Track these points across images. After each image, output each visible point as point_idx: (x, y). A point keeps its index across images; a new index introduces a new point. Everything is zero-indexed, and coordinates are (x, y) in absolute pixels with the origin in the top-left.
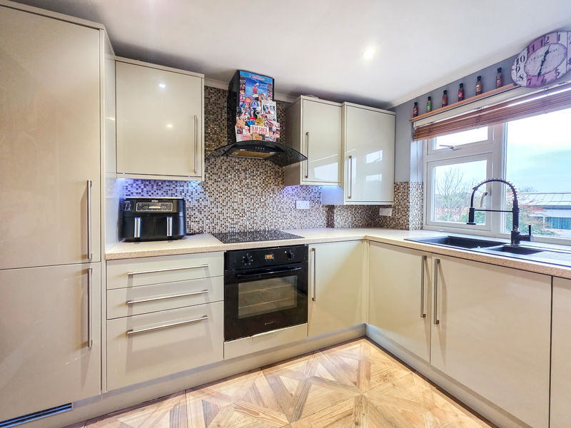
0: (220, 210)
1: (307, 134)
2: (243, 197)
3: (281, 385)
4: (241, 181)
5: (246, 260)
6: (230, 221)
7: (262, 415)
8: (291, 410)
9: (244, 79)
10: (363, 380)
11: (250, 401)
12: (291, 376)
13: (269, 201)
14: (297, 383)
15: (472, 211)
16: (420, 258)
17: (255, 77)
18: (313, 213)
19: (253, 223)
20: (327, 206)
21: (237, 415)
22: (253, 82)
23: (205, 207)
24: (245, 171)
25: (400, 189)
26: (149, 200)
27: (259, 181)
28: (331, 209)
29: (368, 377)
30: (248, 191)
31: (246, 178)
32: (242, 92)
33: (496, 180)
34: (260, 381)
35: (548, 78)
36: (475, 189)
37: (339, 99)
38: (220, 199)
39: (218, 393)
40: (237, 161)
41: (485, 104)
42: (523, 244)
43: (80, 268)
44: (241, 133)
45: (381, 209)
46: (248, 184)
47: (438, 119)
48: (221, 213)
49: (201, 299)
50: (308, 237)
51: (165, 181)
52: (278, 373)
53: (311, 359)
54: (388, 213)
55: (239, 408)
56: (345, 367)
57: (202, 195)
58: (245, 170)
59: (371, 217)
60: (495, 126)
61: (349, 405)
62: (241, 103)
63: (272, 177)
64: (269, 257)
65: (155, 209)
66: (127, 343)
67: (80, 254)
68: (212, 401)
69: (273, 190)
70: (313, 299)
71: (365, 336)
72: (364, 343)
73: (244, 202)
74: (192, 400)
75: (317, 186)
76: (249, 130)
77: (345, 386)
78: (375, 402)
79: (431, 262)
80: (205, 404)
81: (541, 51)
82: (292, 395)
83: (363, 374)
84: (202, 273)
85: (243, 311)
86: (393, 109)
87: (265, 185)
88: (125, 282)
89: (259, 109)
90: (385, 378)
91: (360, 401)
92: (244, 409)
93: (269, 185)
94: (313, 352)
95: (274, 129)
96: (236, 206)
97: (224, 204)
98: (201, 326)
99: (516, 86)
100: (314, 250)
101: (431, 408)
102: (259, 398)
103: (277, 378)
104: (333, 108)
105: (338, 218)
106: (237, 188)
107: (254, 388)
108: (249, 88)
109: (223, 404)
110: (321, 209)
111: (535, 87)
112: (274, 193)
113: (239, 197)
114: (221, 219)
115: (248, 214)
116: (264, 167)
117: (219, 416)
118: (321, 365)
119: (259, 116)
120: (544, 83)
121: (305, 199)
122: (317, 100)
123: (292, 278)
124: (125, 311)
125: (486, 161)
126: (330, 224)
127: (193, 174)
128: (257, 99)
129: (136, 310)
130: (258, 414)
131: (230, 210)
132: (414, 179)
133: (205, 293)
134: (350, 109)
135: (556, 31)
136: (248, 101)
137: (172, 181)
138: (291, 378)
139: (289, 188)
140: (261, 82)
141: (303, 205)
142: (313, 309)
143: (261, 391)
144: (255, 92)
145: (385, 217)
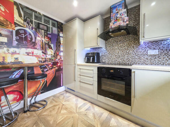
2: (119, 51)
3: (110, 120)
4: (118, 45)
6: (114, 59)
7: (96, 120)
9: (112, 8)
11: (97, 115)
13: (131, 52)
17: (116, 5)
19: (123, 60)
21: (92, 114)
23: (106, 55)
24: (119, 41)
27: (126, 44)
30: (121, 48)
31: (120, 44)
34: (106, 114)
38: (111, 52)
39: (94, 107)
40: (117, 38)
46: (121, 46)
48: (111, 57)
52: (113, 117)
55: (94, 114)
57: (106, 51)
62: (111, 18)
63: (132, 41)
64: (112, 71)
66: (80, 83)
68: (91, 108)
69: (133, 47)
73: (120, 53)
74: (89, 104)
76: (114, 25)
80: (90, 107)
82: (109, 125)
87: (129, 45)
89: (118, 16)
92: (94, 115)
93: (131, 45)
96: (116, 54)
97: (112, 54)
100: (134, 72)
102: (100, 116)
103: (111, 118)
106: (117, 48)
107: (102, 114)
108: (114, 10)
109: (92, 110)
113: (117, 51)
114: (111, 59)
115: (121, 57)
116: (128, 38)
117: (89, 111)
119: (118, 18)
121: (154, 49)
127: (97, 45)
130: (95, 119)
131: (114, 56)
133: (92, 77)
138: (116, 122)
140: (119, 5)
141: (153, 52)
143: (103, 116)
144: (117, 10)
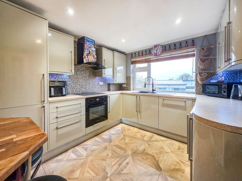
0: (75, 85)
1: (104, 60)
3: (103, 138)
4: (82, 75)
5: (92, 101)
6: (78, 89)
8: (109, 142)
9: (86, 40)
10: (124, 131)
11: (96, 143)
12: (105, 135)
14: (107, 136)
15: (145, 84)
16: (136, 97)
17: (89, 40)
18: (104, 86)
19: (86, 90)
20: (108, 84)
21: (94, 147)
22: (89, 41)
25: (128, 78)
26: (55, 81)
27: (88, 75)
28: (109, 84)
29: (125, 131)
30: (84, 78)
31: (83, 74)
32: (85, 44)
33: (149, 77)
34: (97, 138)
35: (158, 54)
36: (146, 79)
37: (113, 50)
38: (75, 81)
41: (147, 58)
42: (154, 92)
43: (40, 106)
44: (85, 58)
45: (123, 85)
46: (84, 76)
47: (137, 59)
49: (79, 115)
50: (107, 93)
51: (55, 74)
53: (109, 130)
54: (125, 86)
55: (94, 145)
56: (118, 130)
58: (83, 71)
59: (120, 87)
60: (149, 63)
61: (122, 137)
62: (85, 48)
63: (92, 74)
64: (98, 99)
65: (57, 85)
66: (56, 132)
67: (40, 101)
68: (84, 146)
70: (109, 112)
71: (121, 123)
72: (121, 124)
73: (83, 82)
75: (105, 77)
76: (88, 57)
77: (120, 134)
78: (128, 135)
79: (138, 97)
80: (83, 148)
81: (156, 48)
82: (107, 139)
83: (123, 130)
84: (79, 106)
85: (91, 118)
86: (126, 54)
87: (90, 76)
88: (55, 110)
89: (90, 50)
90: (128, 130)
91: (124, 135)
92: (96, 145)
94: (109, 129)
95: (95, 58)
96: (80, 84)
97: (76, 83)
98: (79, 123)
99: (152, 55)
100: (109, 97)
101: (139, 132)
102: (98, 142)
103: (101, 137)
104: (111, 53)
105: (111, 88)
106: (81, 77)
108: (88, 43)
109: (88, 146)
110: (106, 85)
111: (156, 56)
112: (92, 79)
113: (81, 80)
114: (75, 88)
115: (84, 87)
116: (89, 70)
118: (112, 131)
119: (91, 53)
120: (157, 55)
121: (101, 81)
122: (106, 49)
123: (103, 106)
124: (55, 120)
125: (147, 72)
126: (109, 90)
127: (71, 72)
128: (90, 47)
129: (59, 120)
130: (100, 145)
131: (78, 85)
132: (132, 76)
133: (80, 112)
134: (116, 53)
135: (158, 45)
136: (87, 47)
137: (57, 74)
139: (97, 78)
140: (91, 42)
141: (101, 83)
142: (109, 115)
143: (98, 140)
144: (89, 45)
145: (124, 87)
